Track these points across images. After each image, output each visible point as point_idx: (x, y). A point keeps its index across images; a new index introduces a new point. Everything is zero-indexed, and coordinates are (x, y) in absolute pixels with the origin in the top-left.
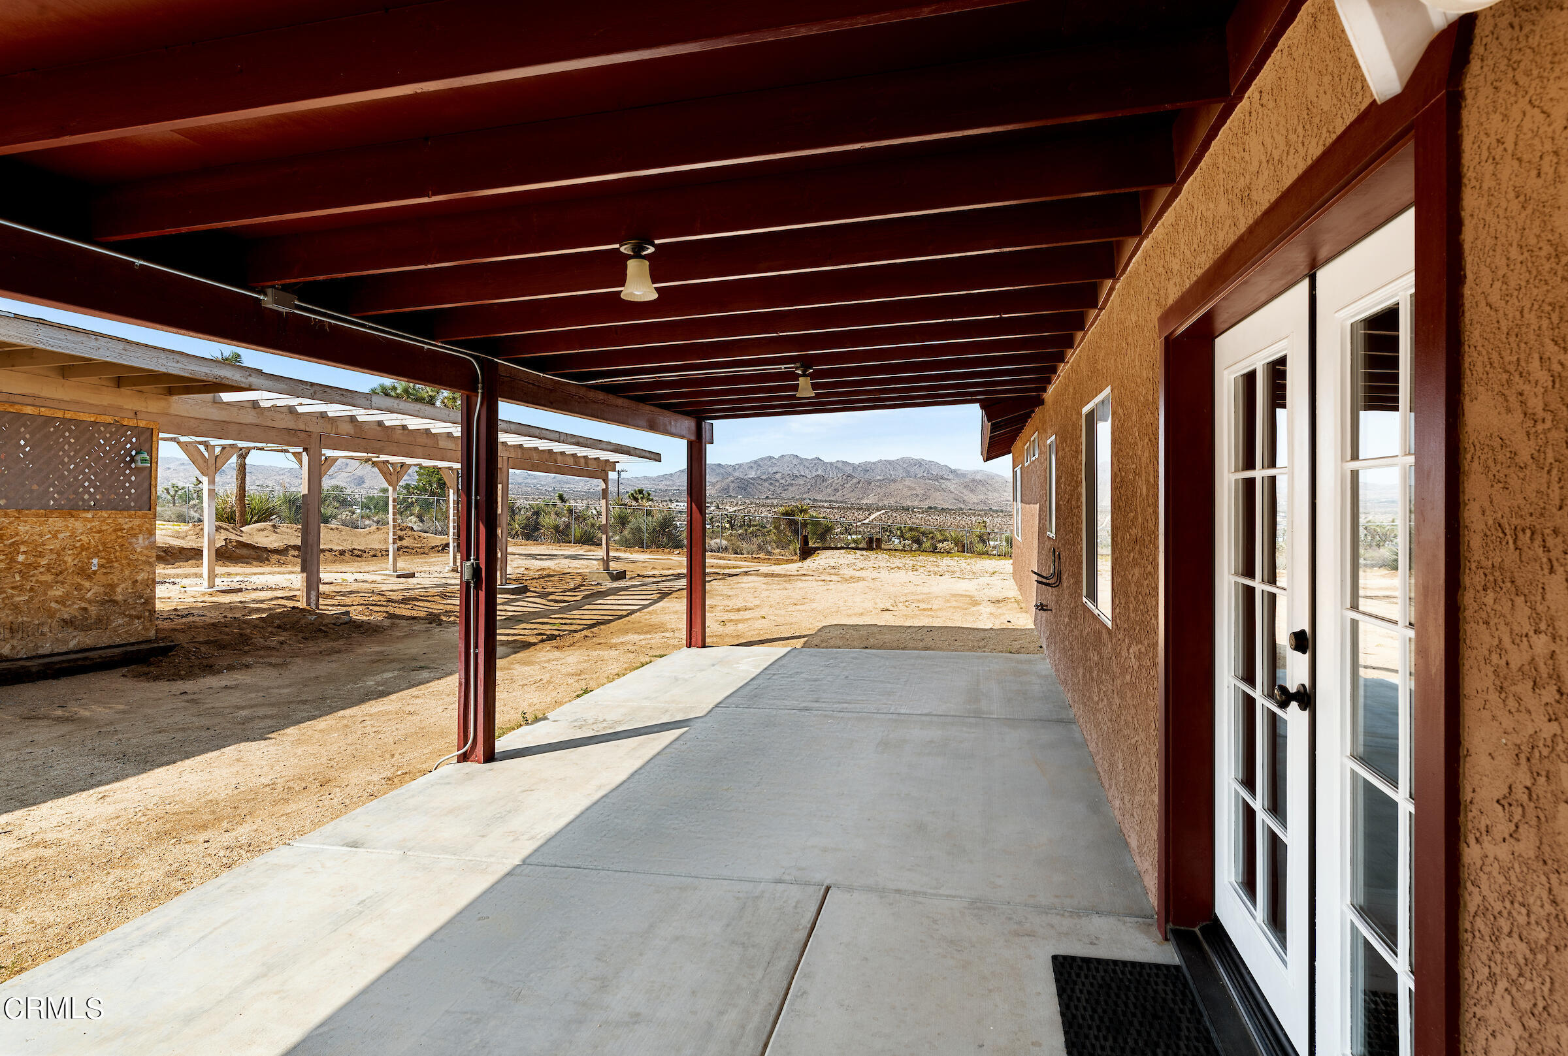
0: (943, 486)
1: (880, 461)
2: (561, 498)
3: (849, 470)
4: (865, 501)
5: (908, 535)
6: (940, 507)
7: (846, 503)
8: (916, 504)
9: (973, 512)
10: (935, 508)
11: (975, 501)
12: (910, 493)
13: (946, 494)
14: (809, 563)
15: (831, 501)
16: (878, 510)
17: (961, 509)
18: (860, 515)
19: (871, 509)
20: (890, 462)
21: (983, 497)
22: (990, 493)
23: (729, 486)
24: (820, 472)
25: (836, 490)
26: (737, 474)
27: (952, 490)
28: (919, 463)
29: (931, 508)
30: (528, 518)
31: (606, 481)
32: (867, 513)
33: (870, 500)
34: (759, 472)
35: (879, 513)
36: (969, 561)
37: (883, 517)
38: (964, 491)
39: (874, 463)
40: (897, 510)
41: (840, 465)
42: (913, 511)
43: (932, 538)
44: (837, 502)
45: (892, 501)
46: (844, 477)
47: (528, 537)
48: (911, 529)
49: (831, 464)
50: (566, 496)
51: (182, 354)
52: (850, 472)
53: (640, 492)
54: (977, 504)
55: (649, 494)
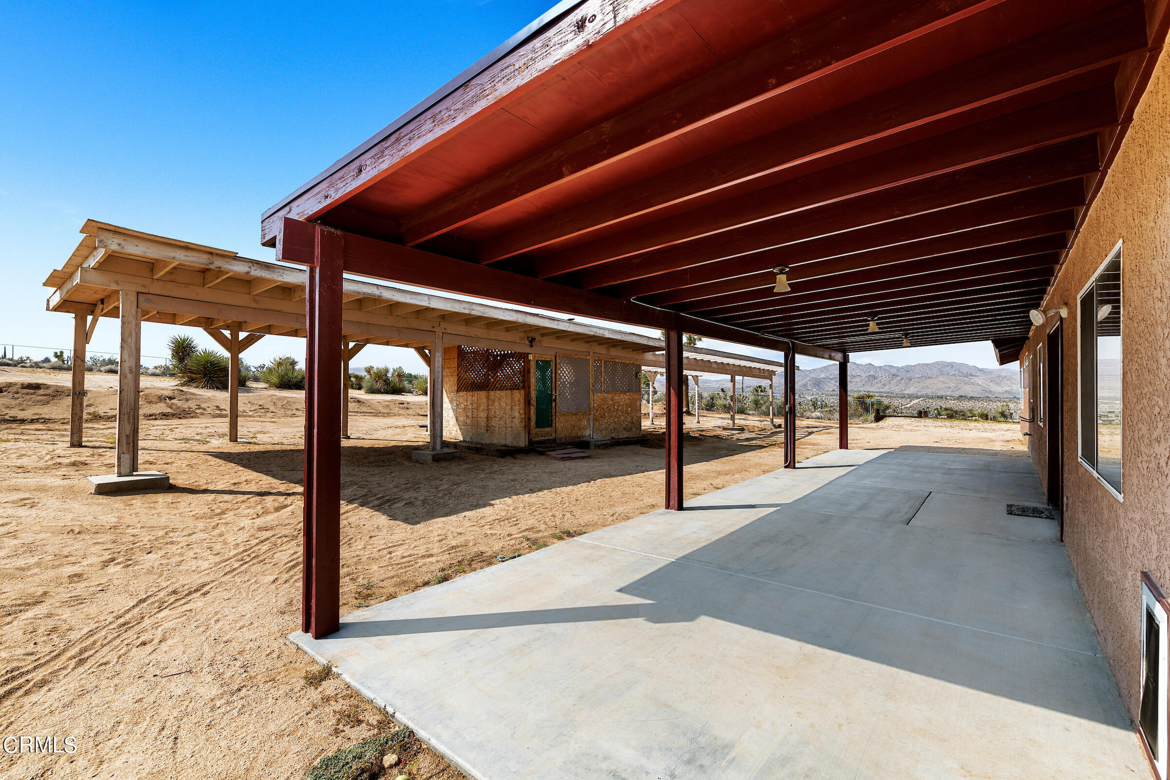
0: (972, 381)
1: (919, 364)
2: (723, 390)
3: (894, 371)
4: (907, 392)
5: (944, 413)
6: (969, 395)
7: (892, 393)
8: (948, 393)
9: (998, 399)
10: (965, 397)
11: (1001, 391)
12: (944, 386)
13: (974, 387)
14: (881, 423)
15: (880, 392)
16: (917, 398)
17: (988, 397)
18: (903, 401)
19: (911, 397)
20: (926, 365)
21: (1008, 389)
22: (1014, 385)
23: (807, 384)
24: (872, 373)
25: (885, 385)
26: (812, 375)
27: (980, 383)
28: (951, 365)
29: (961, 396)
30: (708, 401)
31: (771, 380)
32: (908, 400)
33: (911, 390)
34: (827, 374)
35: (918, 400)
36: (990, 424)
37: (921, 403)
38: (991, 384)
39: (914, 366)
40: (933, 398)
41: (887, 368)
42: (946, 398)
43: (963, 415)
44: (885, 393)
45: (929, 392)
46: (891, 376)
47: (708, 410)
48: (946, 409)
49: (880, 367)
50: (725, 390)
51: (634, 334)
52: (895, 372)
53: (760, 387)
54: (1003, 393)
55: (765, 388)
